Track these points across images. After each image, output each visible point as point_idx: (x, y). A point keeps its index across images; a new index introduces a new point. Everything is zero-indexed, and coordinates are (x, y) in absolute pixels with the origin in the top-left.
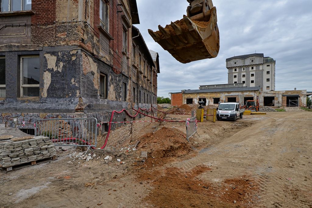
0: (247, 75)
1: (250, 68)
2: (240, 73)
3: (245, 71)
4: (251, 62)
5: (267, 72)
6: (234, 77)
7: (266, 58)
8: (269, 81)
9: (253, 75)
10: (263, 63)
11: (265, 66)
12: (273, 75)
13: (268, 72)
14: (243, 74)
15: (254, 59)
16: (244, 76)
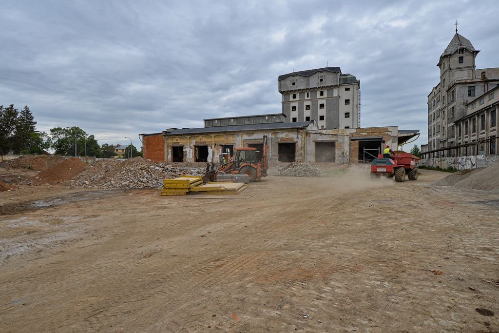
0: (313, 105)
1: (318, 93)
2: (301, 102)
3: (309, 98)
4: (319, 82)
5: (346, 100)
6: (293, 110)
7: (344, 75)
8: (349, 117)
9: (322, 106)
10: (340, 85)
11: (343, 89)
12: (355, 106)
13: (347, 102)
14: (306, 103)
15: (324, 77)
16: (308, 107)
